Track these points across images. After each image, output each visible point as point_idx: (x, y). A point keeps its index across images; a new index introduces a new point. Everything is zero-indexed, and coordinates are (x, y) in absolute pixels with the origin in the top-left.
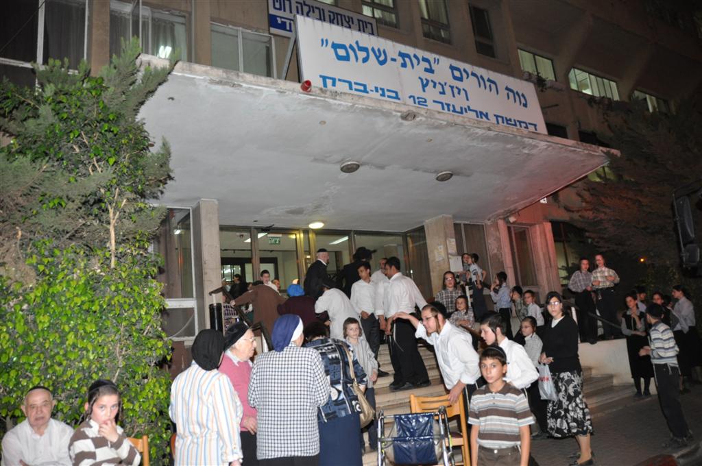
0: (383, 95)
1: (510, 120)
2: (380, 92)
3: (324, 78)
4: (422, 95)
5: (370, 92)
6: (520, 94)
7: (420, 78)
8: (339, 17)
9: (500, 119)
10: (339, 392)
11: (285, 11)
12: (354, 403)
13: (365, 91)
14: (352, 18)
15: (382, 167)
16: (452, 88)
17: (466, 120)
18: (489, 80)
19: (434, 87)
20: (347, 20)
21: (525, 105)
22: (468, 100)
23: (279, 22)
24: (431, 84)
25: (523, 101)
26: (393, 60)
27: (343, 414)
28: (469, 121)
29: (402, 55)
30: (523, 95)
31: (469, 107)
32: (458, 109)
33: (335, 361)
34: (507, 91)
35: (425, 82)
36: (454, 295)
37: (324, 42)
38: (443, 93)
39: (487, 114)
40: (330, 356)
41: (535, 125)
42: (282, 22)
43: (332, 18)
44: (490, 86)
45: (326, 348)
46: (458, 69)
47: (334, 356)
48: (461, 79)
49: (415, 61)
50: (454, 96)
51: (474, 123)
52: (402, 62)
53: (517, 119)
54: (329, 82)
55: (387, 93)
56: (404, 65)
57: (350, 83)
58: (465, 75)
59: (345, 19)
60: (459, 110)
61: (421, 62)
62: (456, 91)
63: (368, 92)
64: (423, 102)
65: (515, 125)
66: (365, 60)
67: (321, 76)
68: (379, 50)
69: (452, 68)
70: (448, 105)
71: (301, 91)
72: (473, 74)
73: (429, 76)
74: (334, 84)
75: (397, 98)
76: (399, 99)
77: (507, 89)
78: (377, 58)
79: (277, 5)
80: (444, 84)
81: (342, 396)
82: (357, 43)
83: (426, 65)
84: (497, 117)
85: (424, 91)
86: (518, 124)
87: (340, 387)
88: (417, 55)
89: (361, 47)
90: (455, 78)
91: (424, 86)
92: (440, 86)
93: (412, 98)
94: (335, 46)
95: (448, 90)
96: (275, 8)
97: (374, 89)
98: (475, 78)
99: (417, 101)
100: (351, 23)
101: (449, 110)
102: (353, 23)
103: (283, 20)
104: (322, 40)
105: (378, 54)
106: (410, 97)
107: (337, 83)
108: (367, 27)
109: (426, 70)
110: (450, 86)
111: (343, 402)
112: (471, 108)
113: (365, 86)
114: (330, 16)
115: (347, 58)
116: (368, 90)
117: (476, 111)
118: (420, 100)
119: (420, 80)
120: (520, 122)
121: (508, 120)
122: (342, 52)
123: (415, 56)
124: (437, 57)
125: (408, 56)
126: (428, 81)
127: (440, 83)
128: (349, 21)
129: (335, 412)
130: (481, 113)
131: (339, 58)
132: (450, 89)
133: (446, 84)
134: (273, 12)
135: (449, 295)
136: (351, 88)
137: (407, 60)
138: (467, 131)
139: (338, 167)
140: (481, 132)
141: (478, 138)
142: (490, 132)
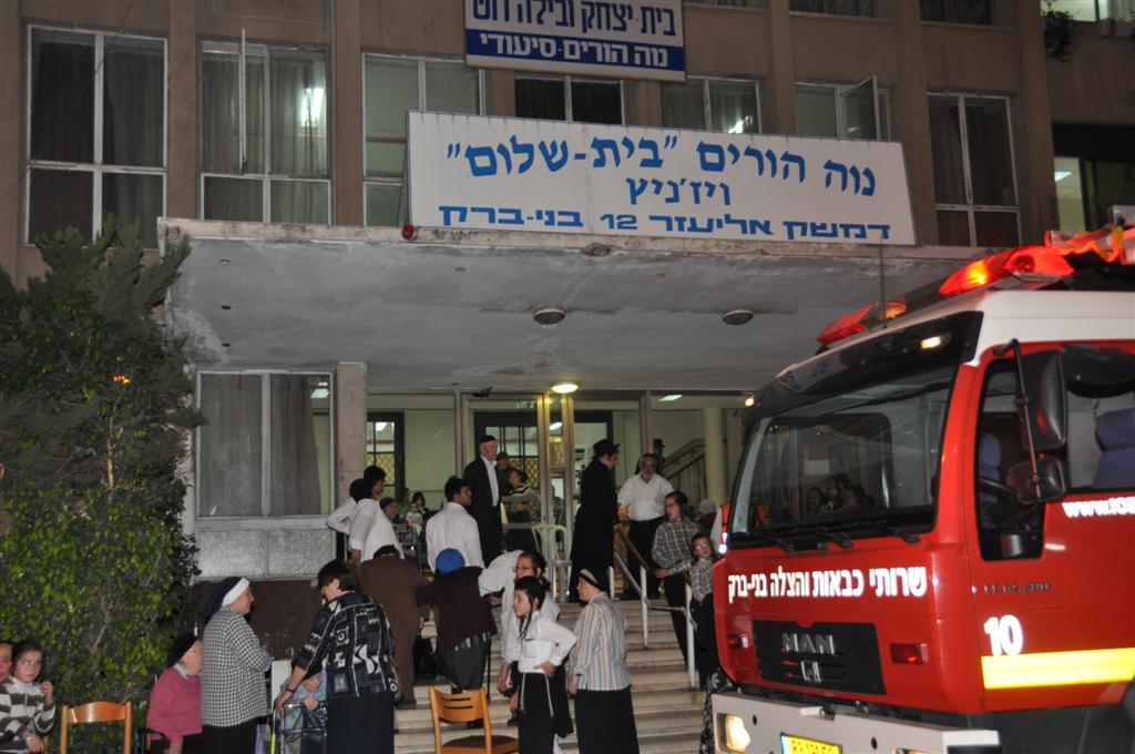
0: (550, 222)
1: (823, 226)
2: (546, 218)
3: (447, 211)
4: (630, 210)
5: (526, 221)
6: (861, 171)
7: (629, 180)
8: (603, 10)
9: (797, 230)
10: (375, 665)
11: (495, 18)
12: (390, 680)
13: (518, 220)
14: (630, 8)
15: (610, 312)
16: (696, 186)
17: (711, 243)
18: (786, 157)
19: (657, 191)
20: (619, 12)
21: (869, 192)
22: (727, 202)
23: (485, 41)
24: (651, 187)
25: (865, 182)
26: (580, 157)
27: (378, 689)
28: (718, 245)
29: (599, 145)
30: (868, 173)
31: (727, 217)
32: (702, 224)
33: (374, 628)
34: (829, 171)
35: (638, 185)
37: (453, 150)
38: (675, 199)
39: (767, 223)
40: (370, 622)
41: (885, 229)
42: (489, 40)
43: (588, 14)
44: (786, 169)
46: (717, 149)
47: (374, 621)
48: (719, 167)
49: (623, 151)
50: (697, 201)
51: (729, 247)
52: (598, 157)
53: (838, 223)
54: (455, 215)
55: (558, 218)
56: (600, 162)
57: (491, 212)
58: (729, 157)
59: (616, 14)
60: (705, 226)
61: (637, 149)
62: (703, 190)
63: (522, 222)
64: (629, 222)
65: (835, 234)
66: (524, 167)
67: (441, 208)
68: (554, 145)
69: (703, 148)
70: (681, 220)
71: (402, 239)
72: (750, 152)
73: (650, 173)
74: (462, 219)
75: (577, 223)
76: (581, 225)
77: (830, 165)
78: (548, 158)
79: (482, 10)
80: (678, 181)
81: (379, 670)
82: (513, 140)
83: (648, 154)
84: (790, 225)
85: (634, 202)
86: (841, 231)
87: (376, 659)
88: (631, 139)
89: (520, 146)
90: (706, 166)
91: (635, 193)
92: (671, 188)
93: (607, 220)
94: (472, 153)
95: (686, 192)
96: (477, 16)
97: (534, 215)
98: (753, 160)
99: (616, 222)
100: (626, 19)
101: (681, 228)
102: (631, 17)
103: (491, 36)
104: (450, 147)
105: (550, 152)
106: (603, 218)
107: (469, 214)
108: (660, 20)
109: (645, 163)
110: (692, 184)
111: (378, 676)
112: (732, 218)
113: (518, 213)
114: (584, 11)
115: (491, 170)
116: (523, 217)
117: (743, 223)
118: (623, 219)
119: (628, 185)
120: (846, 227)
121: (816, 229)
122: (482, 161)
123: (627, 142)
124: (672, 133)
125: (611, 144)
126: (644, 183)
127: (670, 183)
128: (624, 15)
129: (368, 687)
130: (754, 224)
131: (477, 171)
132: (692, 188)
133: (683, 181)
134: (473, 23)
135: (682, 530)
136: (492, 220)
137: (608, 152)
138: (721, 259)
139: (530, 317)
140: (749, 258)
141: (752, 265)
142: (767, 257)
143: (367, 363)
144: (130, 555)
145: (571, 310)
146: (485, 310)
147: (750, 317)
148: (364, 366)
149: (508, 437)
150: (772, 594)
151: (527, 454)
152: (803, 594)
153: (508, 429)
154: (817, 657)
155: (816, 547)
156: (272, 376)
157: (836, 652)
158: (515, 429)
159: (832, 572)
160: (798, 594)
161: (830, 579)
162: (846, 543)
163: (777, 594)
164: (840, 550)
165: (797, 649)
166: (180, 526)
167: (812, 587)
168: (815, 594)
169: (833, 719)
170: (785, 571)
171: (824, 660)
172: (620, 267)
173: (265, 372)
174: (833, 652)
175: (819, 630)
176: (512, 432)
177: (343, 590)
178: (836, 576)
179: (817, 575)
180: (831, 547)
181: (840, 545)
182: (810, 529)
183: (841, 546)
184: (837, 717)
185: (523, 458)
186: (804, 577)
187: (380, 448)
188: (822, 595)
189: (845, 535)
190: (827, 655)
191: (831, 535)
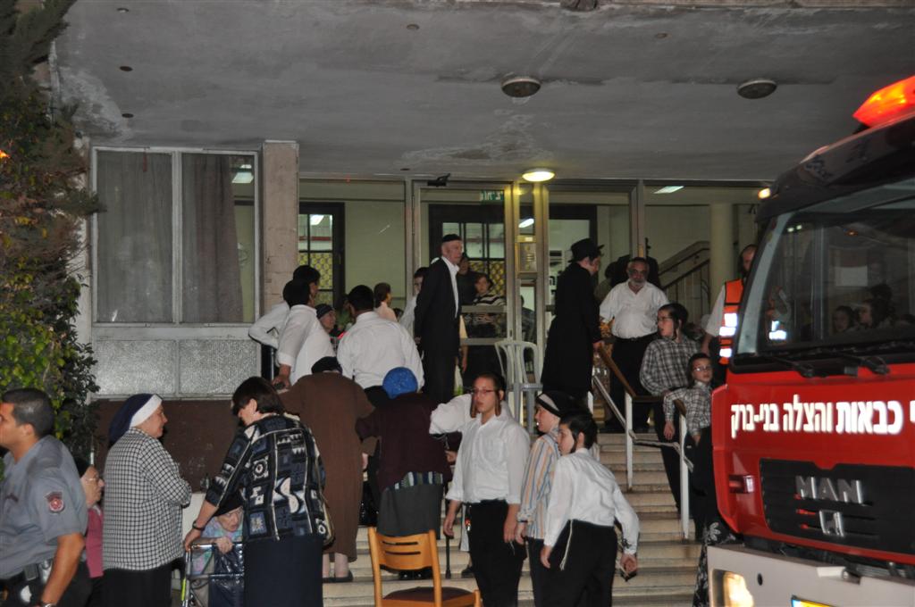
10: (300, 502)
12: (317, 521)
15: (595, 82)
27: (302, 532)
33: (300, 458)
36: (685, 350)
40: (295, 451)
45: (292, 436)
47: (299, 450)
81: (304, 509)
87: (301, 495)
111: (304, 516)
129: (291, 529)
135: (677, 350)
138: (738, 14)
139: (497, 87)
140: (776, 12)
141: (779, 21)
142: (800, 10)
143: (299, 142)
144: (12, 366)
145: (547, 80)
146: (441, 78)
147: (773, 88)
148: (295, 146)
149: (470, 235)
150: (785, 429)
151: (492, 256)
152: (824, 429)
153: (469, 226)
154: (840, 506)
155: (841, 373)
156: (184, 155)
157: (865, 502)
158: (478, 226)
159: (861, 404)
160: (817, 429)
161: (859, 412)
162: (880, 369)
163: (791, 428)
164: (874, 376)
165: (814, 497)
166: (74, 333)
167: (835, 422)
168: (839, 429)
169: (858, 582)
170: (802, 400)
171: (849, 510)
172: (609, 25)
173: (176, 150)
174: (860, 501)
175: (844, 473)
176: (474, 229)
177: (262, 413)
178: (868, 408)
179: (841, 406)
180: (862, 373)
181: (873, 369)
182: (834, 350)
183: (876, 373)
184: (865, 581)
185: (487, 260)
186: (826, 409)
187: (315, 246)
188: (848, 430)
189: (880, 358)
190: (852, 504)
191: (863, 358)
